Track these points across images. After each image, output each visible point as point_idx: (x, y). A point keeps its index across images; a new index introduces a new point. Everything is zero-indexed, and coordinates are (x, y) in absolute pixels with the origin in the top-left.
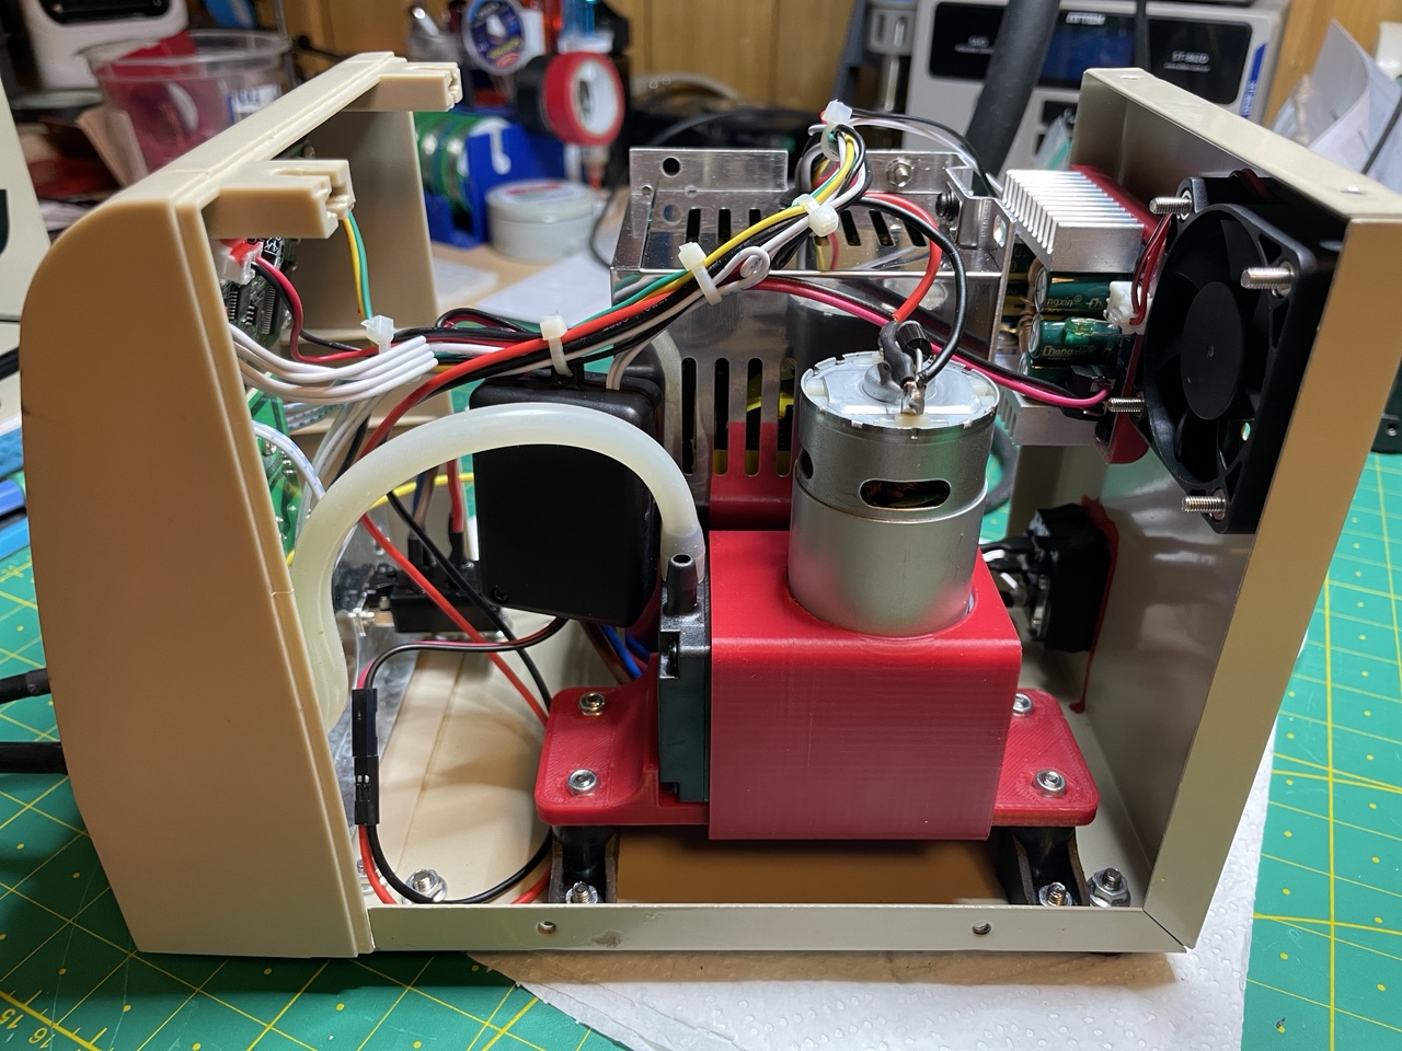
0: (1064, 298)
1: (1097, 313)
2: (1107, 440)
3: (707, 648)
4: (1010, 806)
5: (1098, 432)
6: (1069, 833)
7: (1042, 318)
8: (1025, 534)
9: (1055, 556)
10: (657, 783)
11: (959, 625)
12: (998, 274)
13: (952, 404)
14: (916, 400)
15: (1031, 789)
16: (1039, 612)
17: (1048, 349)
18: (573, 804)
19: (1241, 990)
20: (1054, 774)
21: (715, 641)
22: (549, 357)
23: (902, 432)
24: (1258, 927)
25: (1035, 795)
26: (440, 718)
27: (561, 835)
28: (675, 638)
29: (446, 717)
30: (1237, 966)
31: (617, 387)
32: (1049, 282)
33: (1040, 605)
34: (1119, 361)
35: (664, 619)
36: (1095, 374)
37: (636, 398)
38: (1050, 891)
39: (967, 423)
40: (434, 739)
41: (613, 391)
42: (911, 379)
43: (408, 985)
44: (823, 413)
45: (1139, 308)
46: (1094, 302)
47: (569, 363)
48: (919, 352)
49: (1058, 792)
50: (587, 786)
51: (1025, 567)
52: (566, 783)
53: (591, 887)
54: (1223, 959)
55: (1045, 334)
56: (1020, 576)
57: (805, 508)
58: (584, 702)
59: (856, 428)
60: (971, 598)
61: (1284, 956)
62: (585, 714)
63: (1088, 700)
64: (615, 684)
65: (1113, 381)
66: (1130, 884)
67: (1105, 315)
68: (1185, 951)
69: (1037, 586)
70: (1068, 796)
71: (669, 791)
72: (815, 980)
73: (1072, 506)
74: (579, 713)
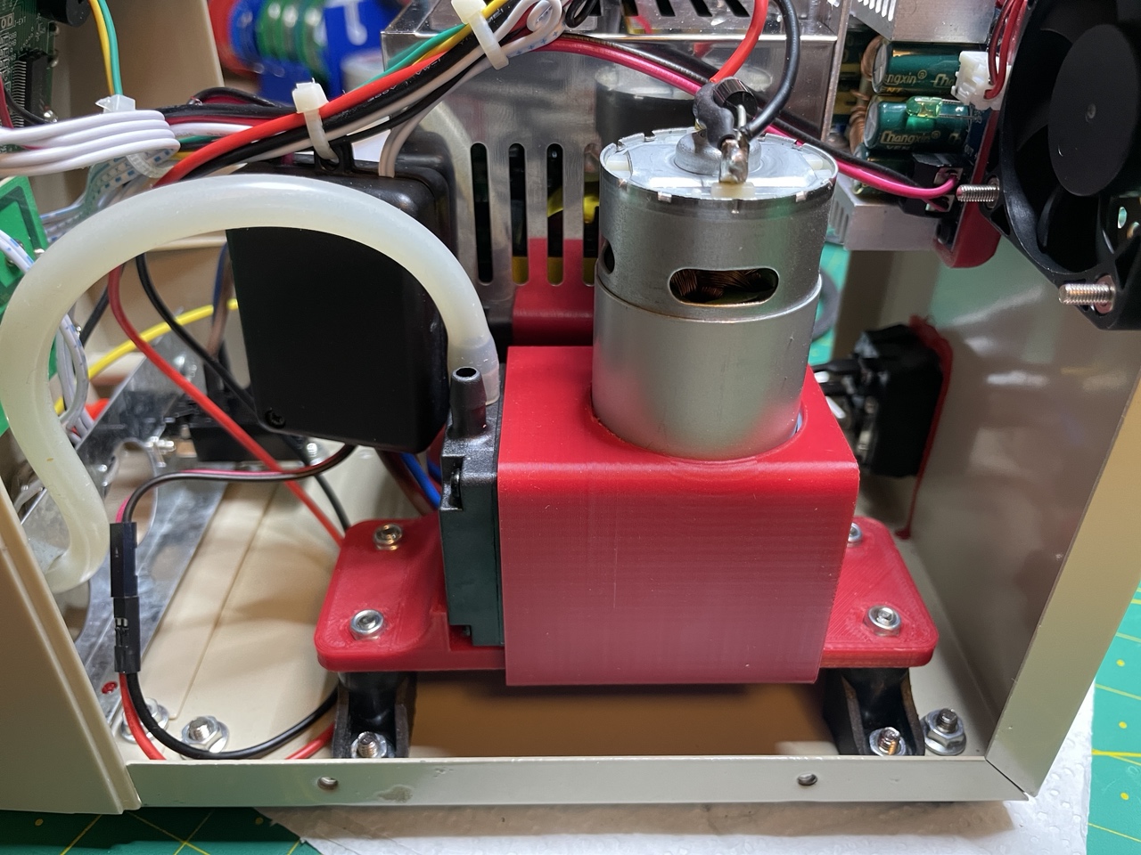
0: (906, 73)
1: (945, 93)
2: (950, 241)
3: (494, 475)
4: (840, 646)
5: (940, 232)
6: (904, 673)
7: (880, 99)
8: (850, 356)
9: (884, 378)
10: (446, 627)
11: (786, 446)
12: (833, 38)
13: (782, 175)
14: (737, 163)
15: (863, 627)
16: (865, 437)
17: (887, 135)
18: (355, 649)
19: (1082, 836)
20: (888, 611)
21: (501, 467)
22: (307, 136)
23: (719, 204)
24: (1097, 764)
25: (867, 633)
26: (241, 551)
27: (347, 681)
28: (458, 463)
29: (249, 549)
30: (1077, 809)
31: (391, 175)
32: (890, 55)
33: (866, 429)
34: (967, 148)
35: (448, 442)
36: (941, 161)
37: (412, 185)
38: (881, 736)
39: (801, 195)
40: (233, 572)
41: (387, 178)
42: (731, 137)
43: (185, 840)
44: (624, 187)
45: (996, 76)
46: (941, 79)
47: (332, 144)
48: (741, 109)
49: (892, 631)
50: (372, 628)
51: (850, 390)
52: (348, 626)
53: (379, 737)
54: (1062, 802)
55: (884, 117)
56: (844, 400)
57: (610, 313)
58: (379, 535)
59: (663, 202)
60: (800, 417)
61: (1125, 796)
62: (380, 548)
63: (915, 527)
64: (415, 515)
65: (960, 170)
66: (966, 726)
67: (953, 93)
68: (1027, 799)
69: (863, 411)
70: (904, 635)
71: (460, 634)
72: (626, 832)
73: (900, 327)
74: (372, 547)
